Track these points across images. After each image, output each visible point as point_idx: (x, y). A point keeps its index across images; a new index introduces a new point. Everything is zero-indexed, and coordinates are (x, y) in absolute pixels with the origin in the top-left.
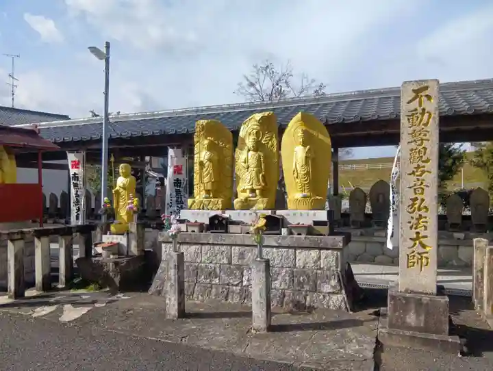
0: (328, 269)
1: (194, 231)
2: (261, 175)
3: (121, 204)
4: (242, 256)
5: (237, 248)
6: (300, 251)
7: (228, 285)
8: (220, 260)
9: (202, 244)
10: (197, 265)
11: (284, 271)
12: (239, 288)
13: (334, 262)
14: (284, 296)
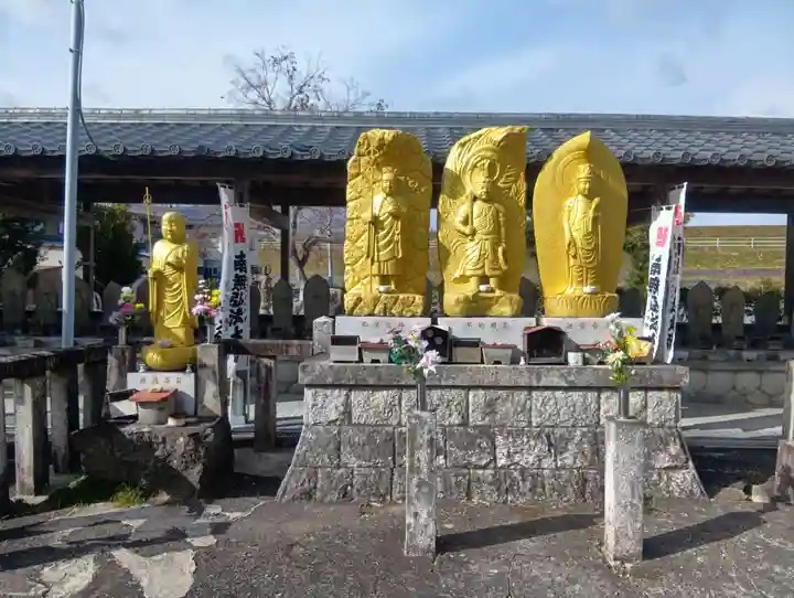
0: (661, 426)
1: (378, 361)
2: (500, 249)
3: (168, 300)
4: (490, 408)
5: (482, 392)
6: (609, 394)
7: (465, 467)
8: (443, 417)
9: (401, 387)
10: (390, 429)
11: (578, 433)
12: (489, 472)
13: (672, 412)
14: (586, 481)
